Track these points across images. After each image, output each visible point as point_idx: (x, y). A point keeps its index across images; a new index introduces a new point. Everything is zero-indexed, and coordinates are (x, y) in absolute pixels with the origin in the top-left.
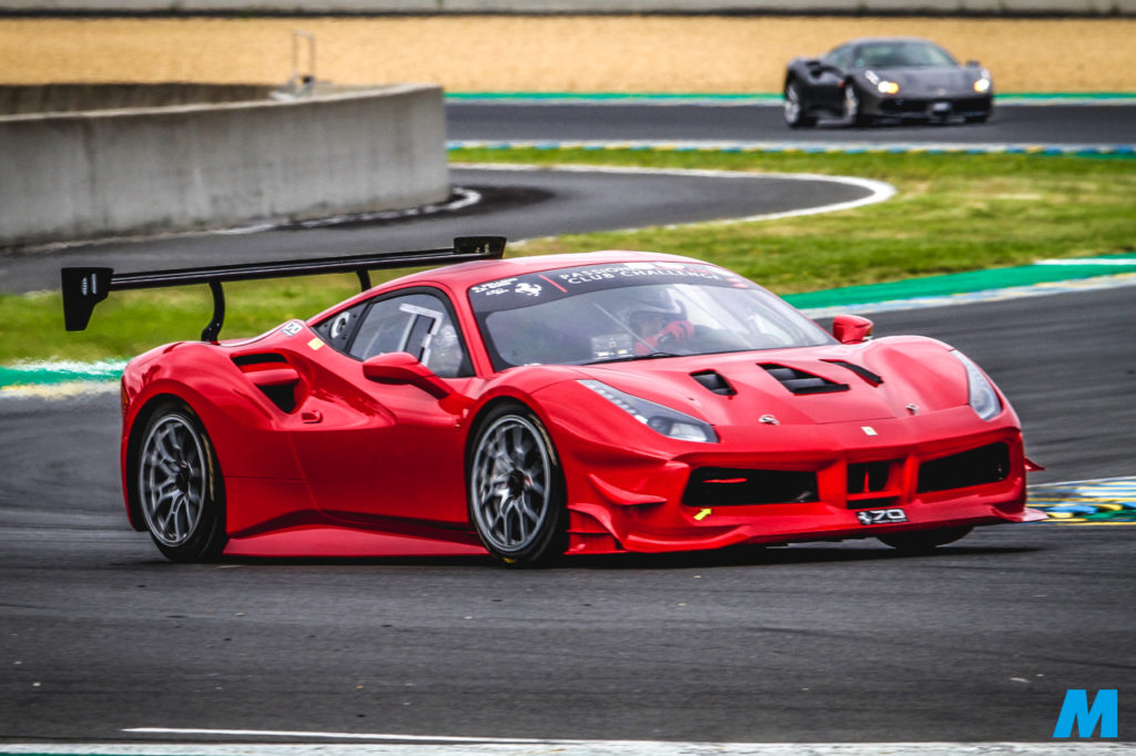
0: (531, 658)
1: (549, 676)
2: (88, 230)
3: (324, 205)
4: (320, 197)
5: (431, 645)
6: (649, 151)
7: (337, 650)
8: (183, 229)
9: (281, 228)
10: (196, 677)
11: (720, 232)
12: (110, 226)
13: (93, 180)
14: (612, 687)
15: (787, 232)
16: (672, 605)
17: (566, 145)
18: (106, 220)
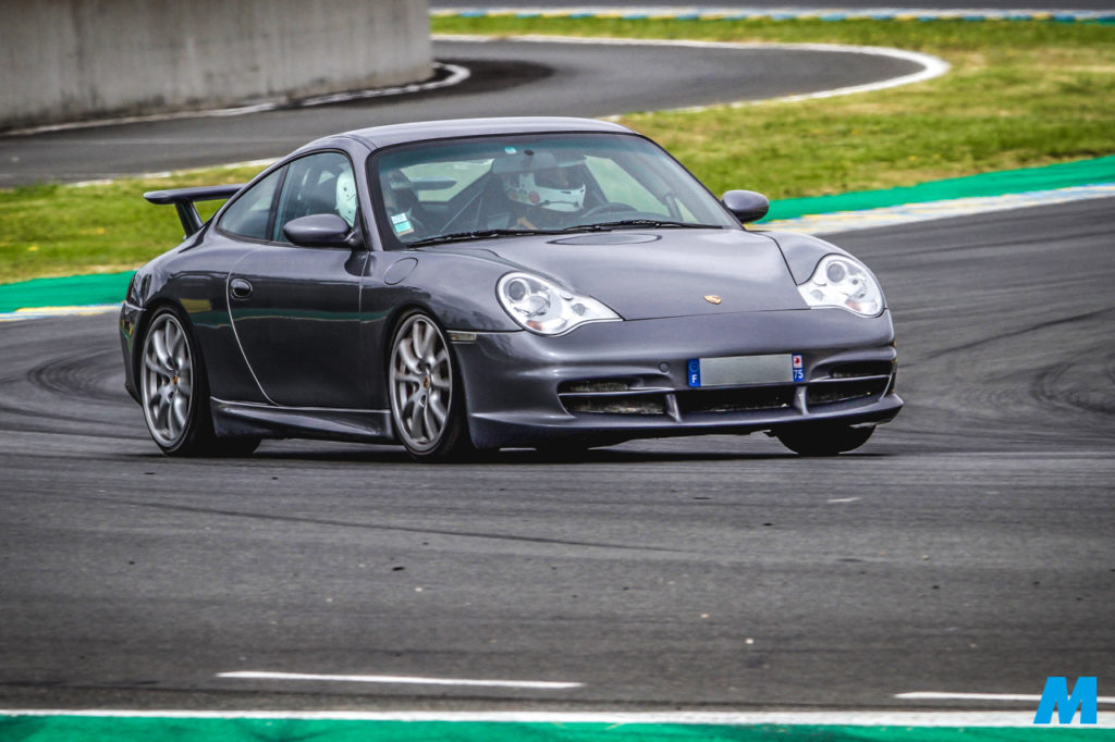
3: (322, 81)
4: (318, 72)
8: (175, 109)
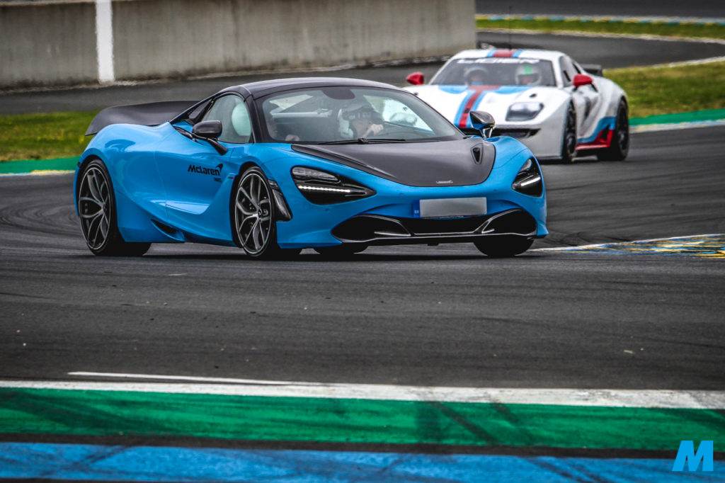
0: (335, 334)
1: (341, 345)
2: (233, 66)
3: (388, 54)
4: (386, 48)
5: (276, 325)
6: (619, 23)
7: (217, 327)
9: (358, 68)
10: (124, 341)
11: (633, 74)
12: (247, 64)
13: (237, 35)
14: (377, 352)
15: (676, 75)
16: (434, 303)
17: (570, 18)
18: (244, 59)
